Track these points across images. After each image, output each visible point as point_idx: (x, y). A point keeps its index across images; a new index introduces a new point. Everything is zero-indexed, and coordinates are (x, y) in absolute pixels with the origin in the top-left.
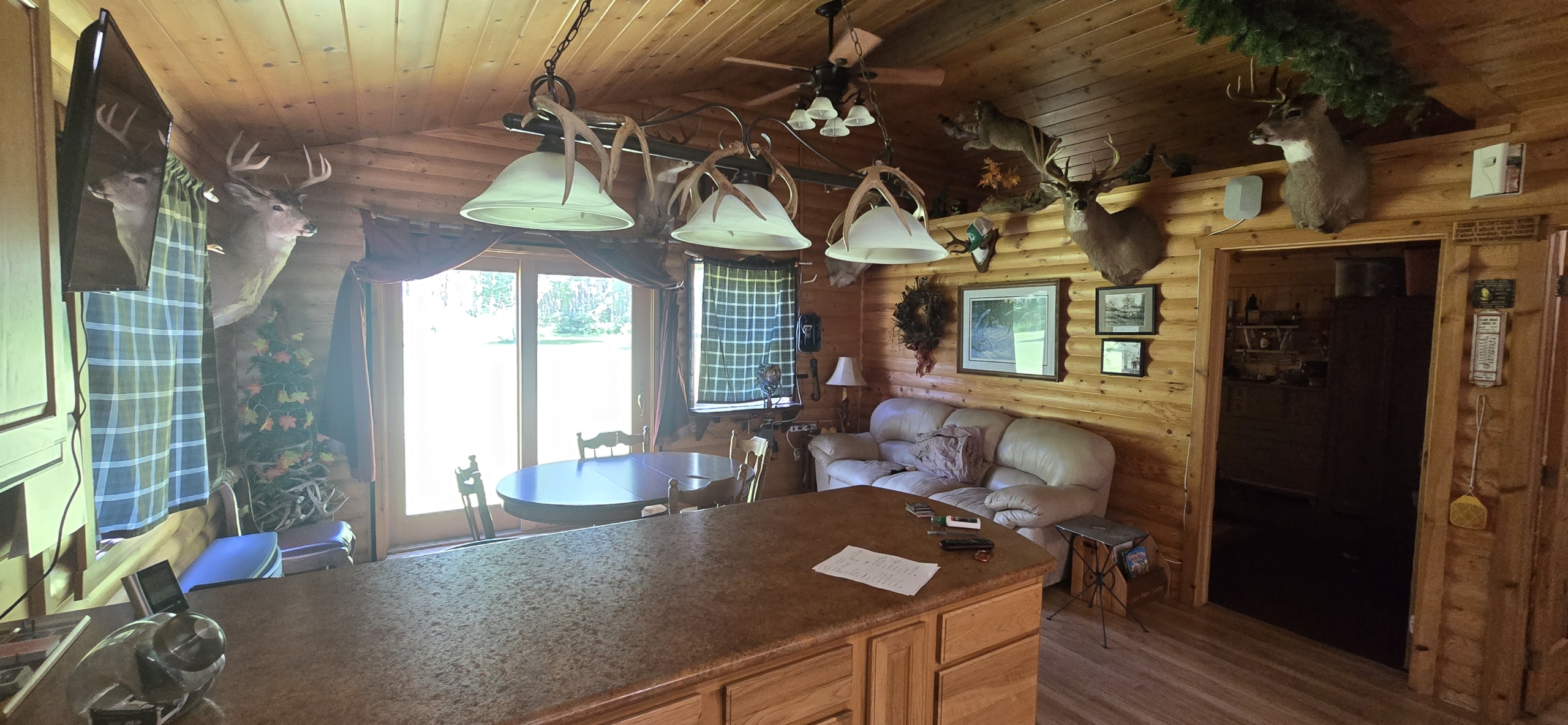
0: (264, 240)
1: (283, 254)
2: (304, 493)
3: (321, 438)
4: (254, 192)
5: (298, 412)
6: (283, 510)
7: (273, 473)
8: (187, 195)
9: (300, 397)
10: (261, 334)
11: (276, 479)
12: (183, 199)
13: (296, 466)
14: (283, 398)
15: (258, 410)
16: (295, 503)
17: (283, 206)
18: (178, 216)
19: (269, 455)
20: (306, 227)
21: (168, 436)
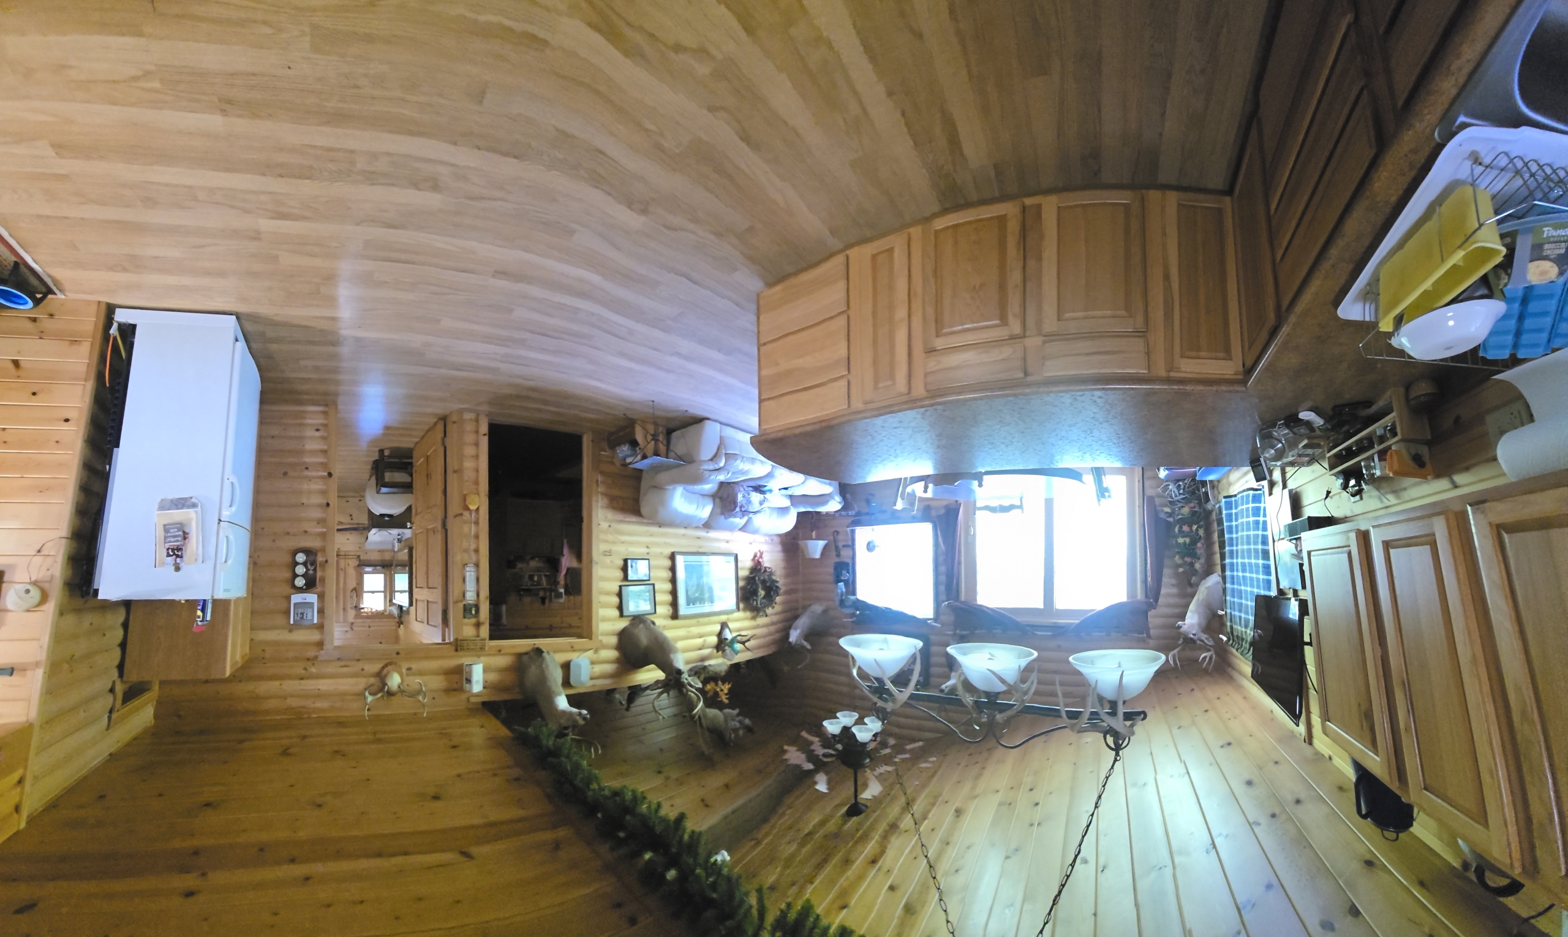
0: (1199, 618)
1: (1191, 611)
2: (1180, 494)
3: (1171, 520)
4: (1203, 641)
5: (1182, 533)
6: (1188, 488)
7: (1192, 505)
8: (1235, 638)
9: (1181, 540)
10: (1196, 571)
11: (1191, 502)
12: (1237, 636)
13: (1183, 507)
14: (1188, 540)
15: (1198, 535)
16: (1184, 489)
17: (1192, 636)
18: (1239, 628)
19: (1193, 513)
20: (1181, 627)
21: (1240, 528)
